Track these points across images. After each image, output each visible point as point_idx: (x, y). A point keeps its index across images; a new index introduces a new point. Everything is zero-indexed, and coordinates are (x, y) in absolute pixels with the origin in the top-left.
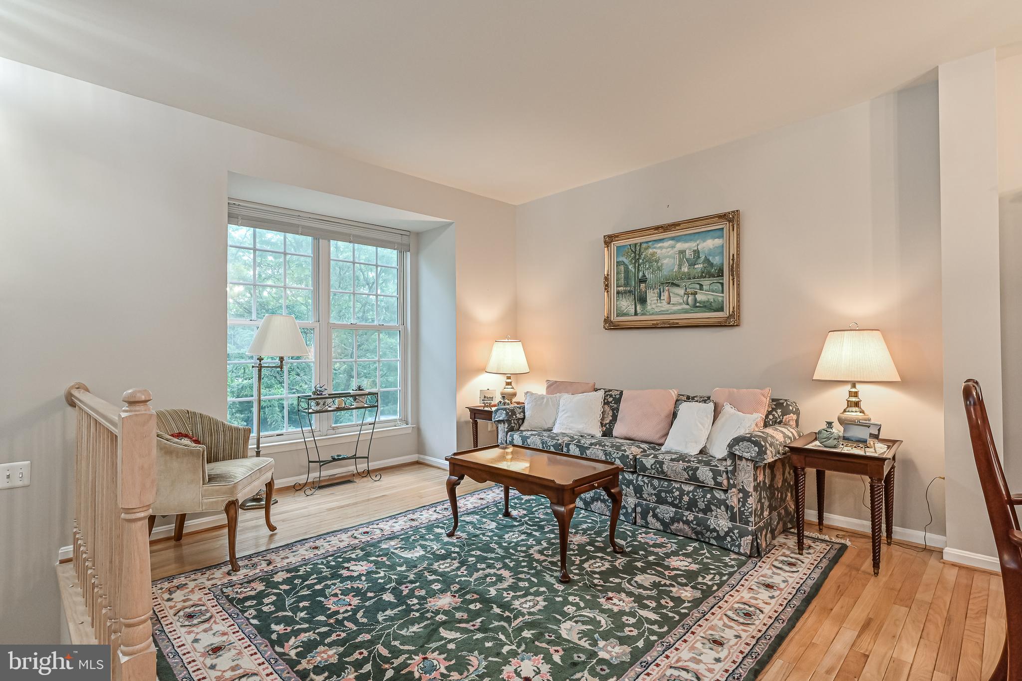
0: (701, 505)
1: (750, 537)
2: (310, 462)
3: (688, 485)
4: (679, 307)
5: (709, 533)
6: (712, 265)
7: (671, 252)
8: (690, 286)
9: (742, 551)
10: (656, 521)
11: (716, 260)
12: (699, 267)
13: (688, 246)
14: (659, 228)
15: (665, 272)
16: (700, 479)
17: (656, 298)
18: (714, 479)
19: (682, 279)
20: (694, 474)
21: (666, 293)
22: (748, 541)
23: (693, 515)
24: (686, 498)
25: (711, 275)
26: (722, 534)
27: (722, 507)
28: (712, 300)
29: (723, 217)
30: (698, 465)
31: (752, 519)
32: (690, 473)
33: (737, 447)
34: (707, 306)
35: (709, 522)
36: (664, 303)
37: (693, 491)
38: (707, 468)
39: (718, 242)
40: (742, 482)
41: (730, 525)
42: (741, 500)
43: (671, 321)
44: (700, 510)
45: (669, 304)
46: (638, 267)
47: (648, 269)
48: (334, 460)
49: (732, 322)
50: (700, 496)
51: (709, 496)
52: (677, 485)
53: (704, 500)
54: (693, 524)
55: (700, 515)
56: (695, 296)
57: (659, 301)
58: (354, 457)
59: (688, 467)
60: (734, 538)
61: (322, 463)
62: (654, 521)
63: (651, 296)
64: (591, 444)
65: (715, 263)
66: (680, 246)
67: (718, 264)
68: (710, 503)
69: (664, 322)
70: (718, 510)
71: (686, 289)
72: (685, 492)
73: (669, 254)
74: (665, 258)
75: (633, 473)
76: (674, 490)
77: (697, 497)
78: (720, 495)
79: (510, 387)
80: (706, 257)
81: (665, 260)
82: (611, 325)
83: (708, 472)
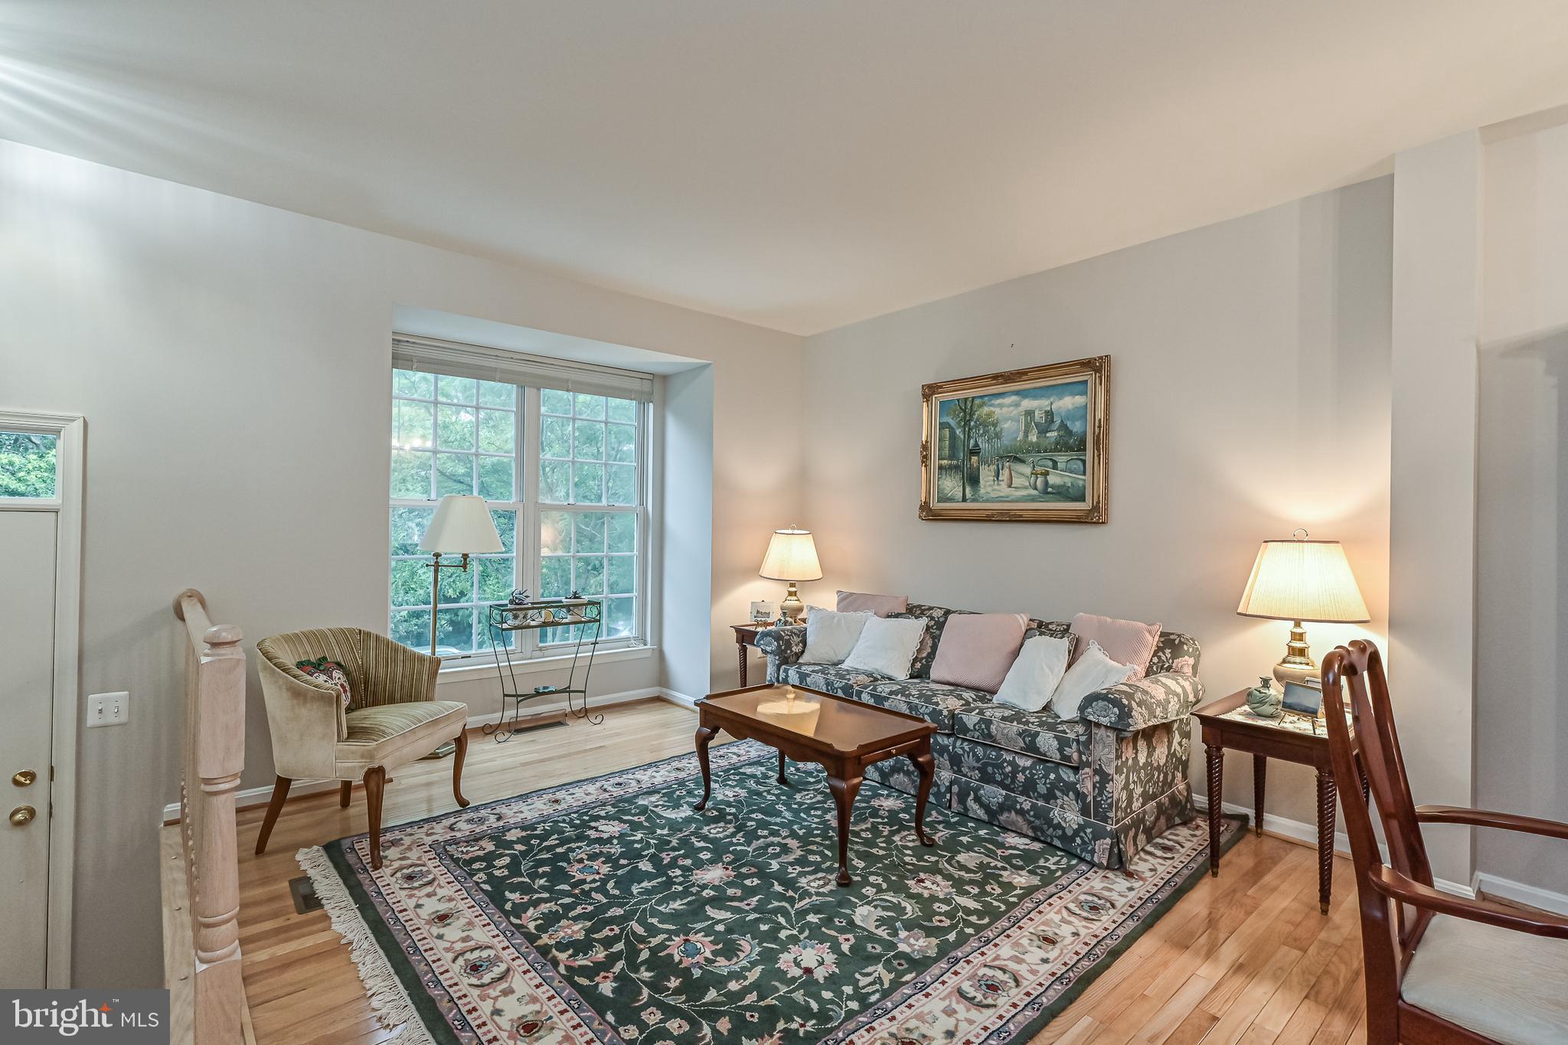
0: (1042, 789)
1: (1109, 840)
2: (505, 695)
3: (1024, 759)
4: (1024, 493)
5: (1051, 829)
6: (1070, 433)
7: (1014, 412)
8: (1040, 463)
9: (1096, 859)
10: (977, 807)
11: (1076, 427)
12: (1052, 435)
13: (1039, 405)
14: (999, 376)
15: (1006, 441)
16: (1041, 750)
17: (992, 478)
18: (1061, 750)
19: (1028, 452)
20: (1033, 742)
21: (1006, 472)
22: (1105, 846)
23: (1030, 802)
24: (1021, 777)
25: (1069, 448)
26: (1069, 832)
27: (1071, 794)
28: (1070, 485)
29: (1088, 364)
30: (1038, 729)
31: (1112, 814)
32: (1028, 739)
33: (1091, 709)
34: (1063, 493)
35: (1052, 814)
36: (1004, 485)
37: (1031, 767)
38: (1052, 734)
39: (1079, 400)
40: (1100, 760)
41: (1081, 820)
42: (1098, 785)
43: (1012, 513)
44: (1040, 796)
45: (1010, 487)
46: (969, 432)
47: (982, 435)
48: (538, 693)
49: (1094, 517)
50: (1041, 776)
51: (1053, 776)
52: (1009, 757)
53: (1045, 781)
54: (1029, 815)
55: (1040, 803)
56: (1046, 478)
57: (996, 482)
58: (568, 690)
59: (1024, 731)
60: (1086, 839)
61: (521, 698)
62: (975, 807)
63: (986, 474)
64: (891, 693)
65: (1074, 430)
66: (1027, 404)
67: (1079, 432)
68: (1054, 786)
69: (1002, 512)
70: (1066, 798)
71: (1034, 467)
72: (1020, 769)
73: (1012, 415)
74: (1006, 420)
75: (949, 736)
76: (1005, 764)
77: (1036, 777)
78: (1068, 776)
79: (795, 598)
80: (1062, 421)
81: (1006, 423)
82: (929, 514)
83: (1051, 739)
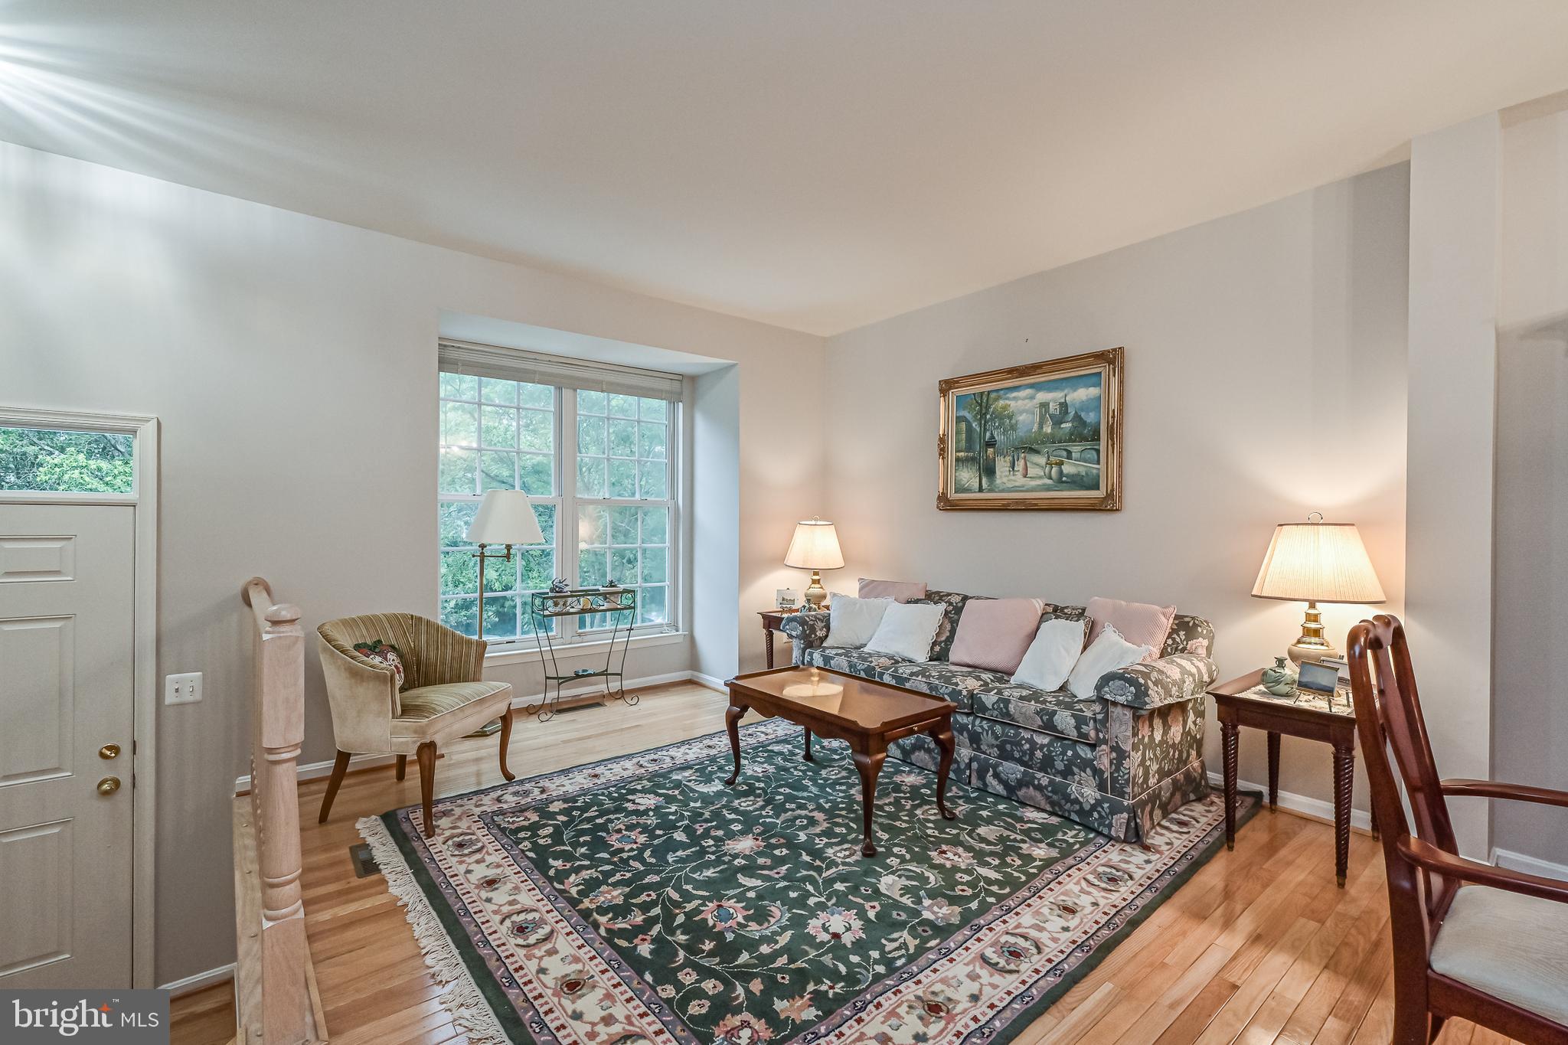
0: (1059, 765)
1: (1125, 815)
2: (547, 678)
3: (1042, 736)
4: (1039, 482)
5: (1069, 804)
6: (1083, 423)
7: (1029, 404)
9: (1113, 833)
10: (996, 783)
11: (1090, 418)
12: (1067, 426)
13: (1053, 397)
14: (1014, 370)
15: (1021, 432)
16: (1059, 728)
17: (1007, 469)
18: (1078, 728)
19: (1043, 443)
20: (1051, 720)
21: (1022, 462)
22: (1122, 820)
23: (1048, 778)
24: (1039, 754)
25: (1083, 439)
26: (1087, 807)
27: (1088, 770)
28: (1084, 474)
29: (1101, 357)
30: (1056, 708)
31: (1129, 790)
32: (1045, 718)
33: (1108, 688)
34: (1076, 482)
35: (1069, 790)
36: (1019, 475)
37: (1050, 744)
38: (1068, 713)
39: (1093, 391)
40: (1116, 737)
41: (1098, 795)
42: (1115, 762)
43: (1028, 502)
44: (1058, 772)
45: (1025, 476)
46: (985, 425)
47: (997, 428)
48: (578, 676)
49: (1108, 505)
50: (1058, 753)
51: (1070, 753)
52: (1027, 735)
53: (1063, 758)
54: (1047, 790)
55: (1057, 779)
56: (1061, 468)
57: (1012, 473)
58: (605, 673)
59: (1042, 710)
60: (1103, 814)
61: (562, 681)
62: (995, 783)
63: (1002, 466)
64: (912, 674)
65: (1088, 421)
66: (1042, 396)
67: (1093, 422)
68: (1071, 762)
69: (1018, 501)
70: (1083, 774)
71: (1049, 457)
72: (1038, 746)
73: (1027, 408)
74: (1021, 413)
75: (968, 715)
76: (1024, 742)
77: (1054, 754)
78: (1085, 752)
79: (818, 585)
80: (1076, 412)
81: (1021, 415)
82: (947, 504)
83: (1069, 718)
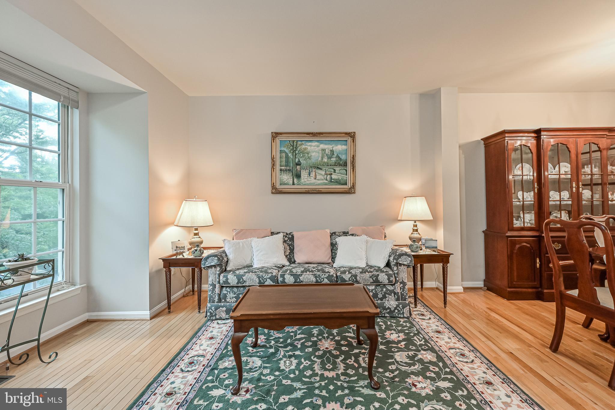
0: (380, 296)
1: (408, 307)
3: (371, 286)
4: (321, 182)
5: (385, 310)
6: (341, 159)
7: (317, 149)
8: (328, 170)
9: (405, 316)
11: (343, 157)
12: (334, 159)
13: (328, 147)
14: (310, 133)
15: (313, 160)
16: (380, 281)
17: (307, 175)
18: (389, 279)
19: (323, 165)
20: (377, 279)
21: (314, 173)
22: (408, 310)
25: (340, 165)
27: (392, 294)
28: (341, 179)
29: (348, 134)
30: (378, 273)
32: (374, 279)
33: (400, 259)
34: (338, 182)
35: (385, 304)
36: (312, 178)
37: (375, 289)
38: (384, 274)
39: (344, 147)
40: (402, 278)
41: (397, 303)
42: (402, 288)
43: (317, 190)
44: (379, 299)
45: (315, 179)
46: (295, 155)
47: (302, 157)
49: (351, 191)
50: (380, 291)
51: (384, 290)
53: (382, 292)
55: (378, 302)
56: (331, 176)
57: (309, 177)
59: (372, 275)
60: (400, 309)
63: (304, 174)
66: (322, 146)
67: (344, 159)
68: (385, 293)
70: (390, 296)
71: (326, 171)
72: (371, 290)
73: (316, 150)
74: (313, 152)
78: (390, 288)
79: (197, 236)
80: (337, 154)
81: (313, 153)
82: (276, 191)
83: (385, 276)
